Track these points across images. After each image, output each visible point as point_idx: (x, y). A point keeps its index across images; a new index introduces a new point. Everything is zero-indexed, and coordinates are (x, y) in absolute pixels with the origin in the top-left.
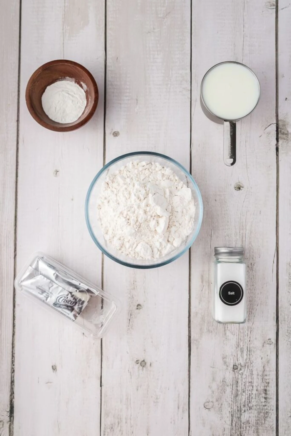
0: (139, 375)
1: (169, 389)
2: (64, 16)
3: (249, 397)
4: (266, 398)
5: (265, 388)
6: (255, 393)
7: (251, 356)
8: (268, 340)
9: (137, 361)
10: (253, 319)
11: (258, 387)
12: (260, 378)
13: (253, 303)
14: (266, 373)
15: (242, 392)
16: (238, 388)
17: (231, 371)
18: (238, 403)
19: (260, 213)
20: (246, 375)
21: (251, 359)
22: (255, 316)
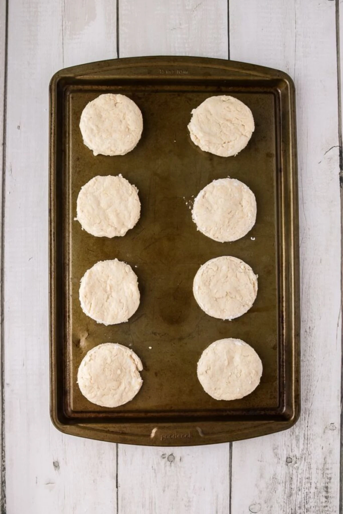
0: (166, 473)
1: (204, 490)
2: (63, 9)
3: (305, 495)
4: (326, 497)
5: (327, 484)
6: (313, 492)
7: (309, 445)
8: (330, 425)
9: (163, 455)
10: (312, 398)
11: (317, 483)
12: (320, 472)
13: (311, 378)
14: (327, 466)
15: (297, 491)
16: (292, 486)
17: (284, 466)
18: (292, 504)
19: (321, 262)
20: (302, 469)
21: (309, 448)
22: (314, 395)
